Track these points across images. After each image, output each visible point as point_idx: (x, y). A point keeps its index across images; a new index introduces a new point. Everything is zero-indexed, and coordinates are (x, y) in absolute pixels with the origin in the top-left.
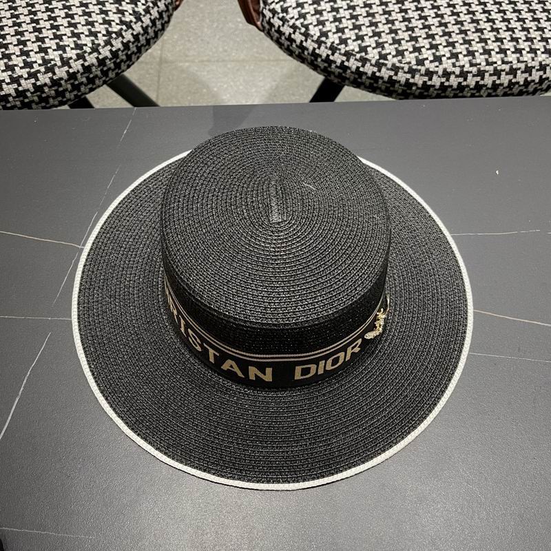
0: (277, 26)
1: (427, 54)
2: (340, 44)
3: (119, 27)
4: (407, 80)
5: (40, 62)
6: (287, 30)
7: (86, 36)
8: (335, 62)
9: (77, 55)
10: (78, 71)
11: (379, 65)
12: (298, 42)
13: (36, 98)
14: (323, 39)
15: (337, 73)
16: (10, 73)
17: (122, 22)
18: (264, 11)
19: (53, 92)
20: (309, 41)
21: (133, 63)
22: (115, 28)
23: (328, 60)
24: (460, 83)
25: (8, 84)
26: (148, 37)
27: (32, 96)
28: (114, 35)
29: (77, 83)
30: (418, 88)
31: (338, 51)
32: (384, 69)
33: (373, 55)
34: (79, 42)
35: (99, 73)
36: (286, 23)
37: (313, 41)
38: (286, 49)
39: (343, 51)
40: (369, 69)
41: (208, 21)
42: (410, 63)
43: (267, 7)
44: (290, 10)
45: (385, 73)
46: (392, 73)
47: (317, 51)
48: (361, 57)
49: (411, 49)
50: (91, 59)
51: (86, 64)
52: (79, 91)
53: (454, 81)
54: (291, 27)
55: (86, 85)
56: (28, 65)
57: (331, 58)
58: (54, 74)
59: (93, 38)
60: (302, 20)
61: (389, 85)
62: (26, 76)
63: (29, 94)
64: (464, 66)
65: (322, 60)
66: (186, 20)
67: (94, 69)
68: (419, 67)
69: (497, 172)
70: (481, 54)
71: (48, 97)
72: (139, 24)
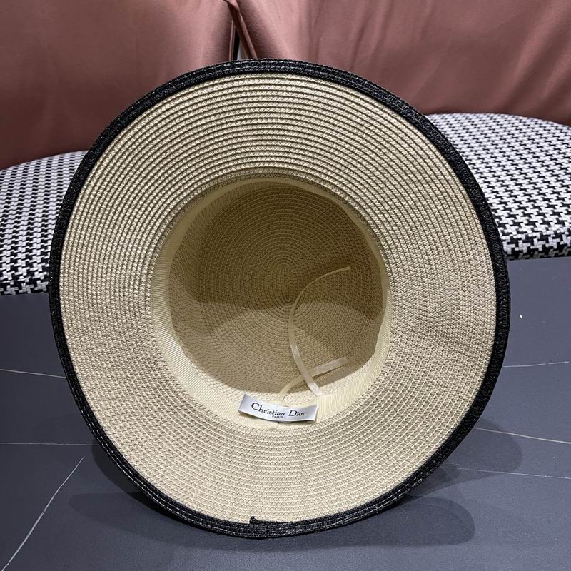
69: (521, 316)
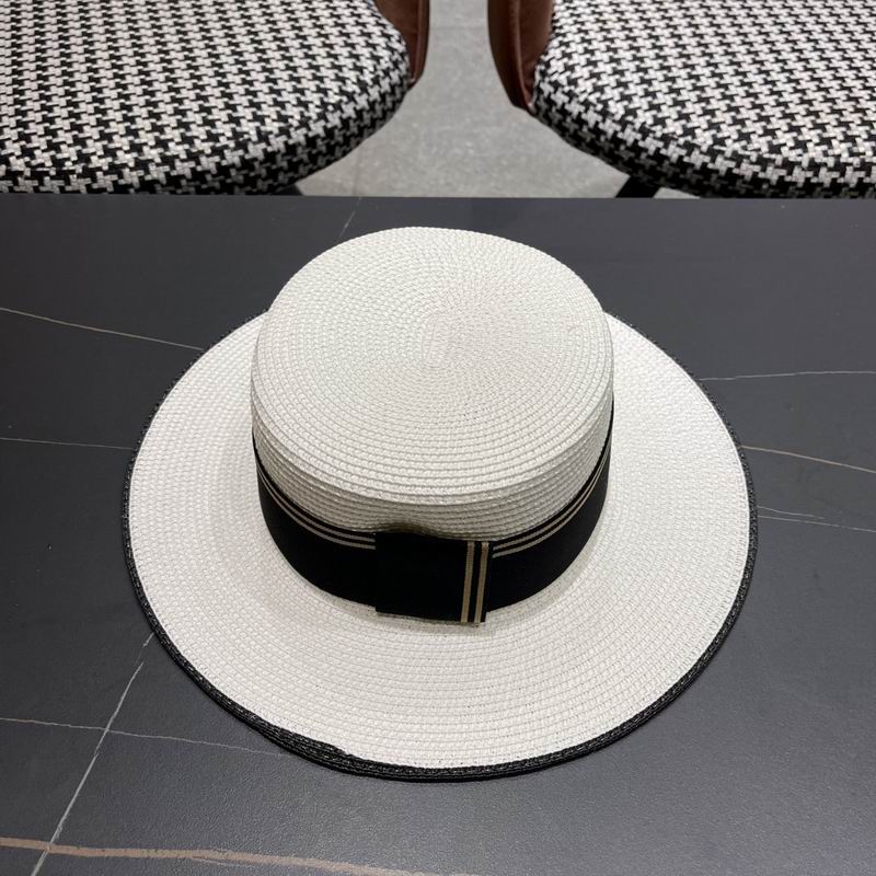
0: (560, 103)
1: (786, 138)
2: (655, 124)
3: (338, 98)
4: (755, 174)
5: (229, 134)
6: (575, 108)
7: (294, 106)
8: (646, 150)
9: (280, 129)
10: (279, 151)
11: (713, 153)
12: (592, 124)
13: (217, 185)
14: (630, 118)
15: (647, 167)
16: (187, 146)
17: (342, 92)
18: (542, 86)
19: (241, 178)
20: (608, 122)
21: (351, 150)
22: (333, 99)
23: (636, 148)
24: (834, 180)
25: (183, 161)
26: (375, 116)
27: (214, 181)
28: (330, 108)
29: (274, 167)
30: (771, 186)
31: (651, 135)
32: (719, 159)
33: (704, 139)
34: (283, 113)
35: (305, 157)
36: (575, 99)
37: (614, 121)
38: (571, 136)
39: (659, 134)
40: (697, 159)
41: (423, 145)
42: (759, 150)
43: (547, 79)
44: (580, 81)
45: (721, 164)
46: (732, 164)
47: (620, 135)
48: (686, 142)
49: (761, 132)
50: (298, 136)
51: (291, 142)
52: (276, 179)
53: (825, 177)
54: (582, 104)
55: (286, 172)
56: (212, 137)
57: (641, 144)
58: (247, 151)
59: (302, 109)
60: (598, 95)
61: (726, 183)
62: (209, 151)
63: (209, 177)
64: (839, 156)
65: (627, 148)
66: (393, 142)
67: (300, 150)
68: (773, 156)
70: (865, 140)
71: (234, 184)
72: (365, 96)
